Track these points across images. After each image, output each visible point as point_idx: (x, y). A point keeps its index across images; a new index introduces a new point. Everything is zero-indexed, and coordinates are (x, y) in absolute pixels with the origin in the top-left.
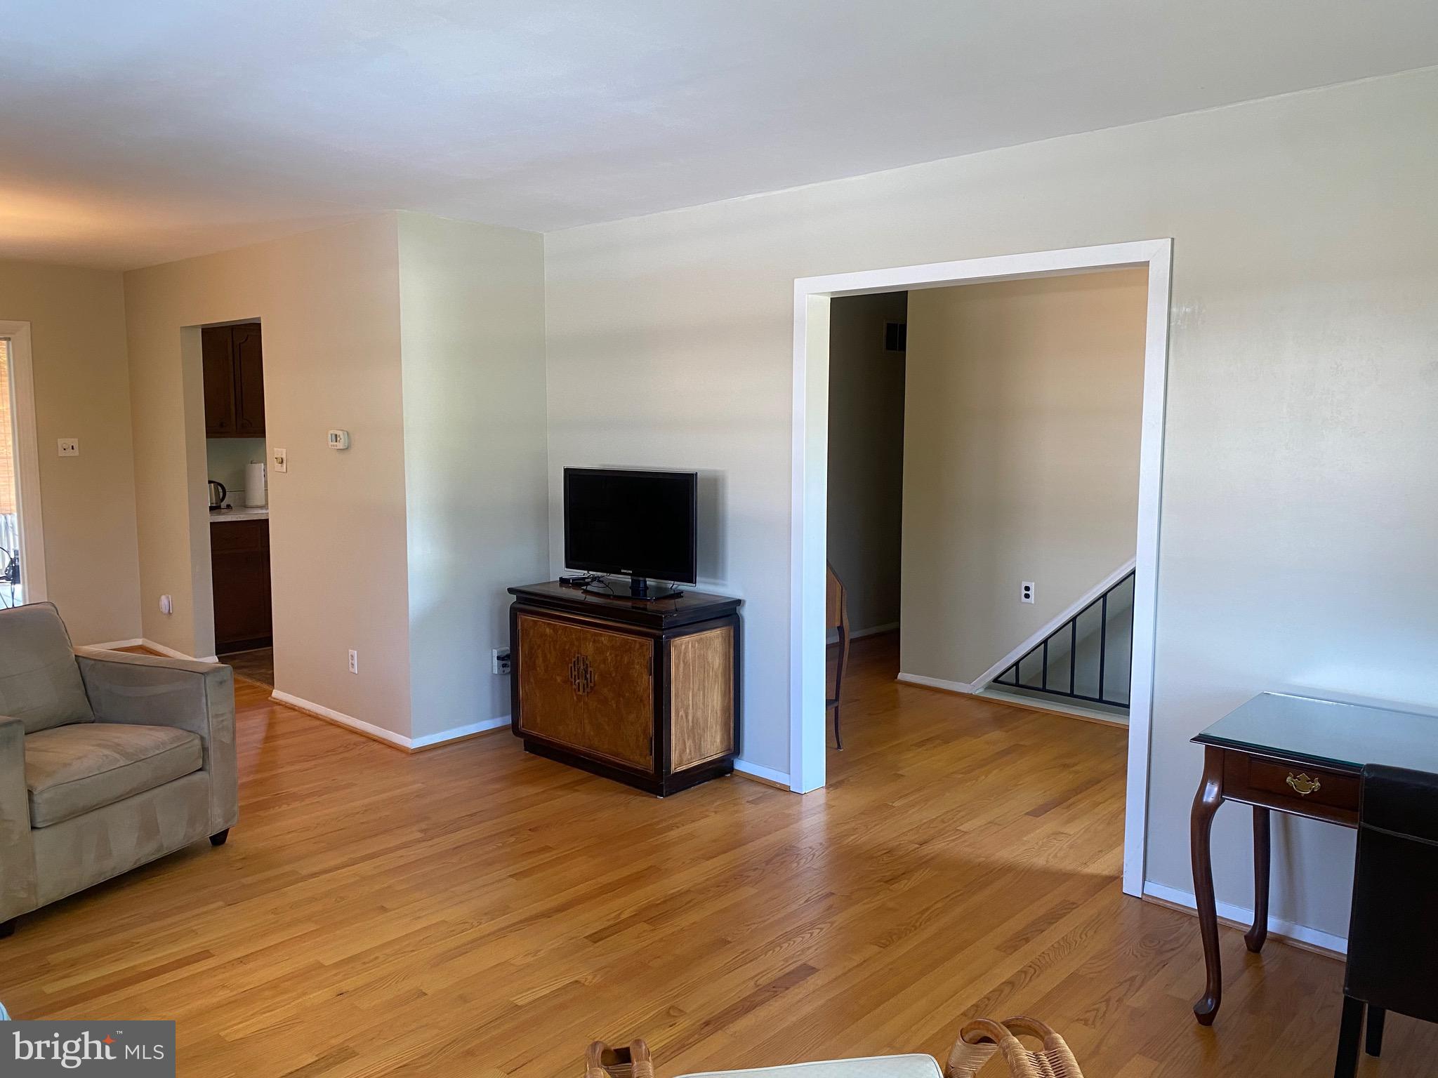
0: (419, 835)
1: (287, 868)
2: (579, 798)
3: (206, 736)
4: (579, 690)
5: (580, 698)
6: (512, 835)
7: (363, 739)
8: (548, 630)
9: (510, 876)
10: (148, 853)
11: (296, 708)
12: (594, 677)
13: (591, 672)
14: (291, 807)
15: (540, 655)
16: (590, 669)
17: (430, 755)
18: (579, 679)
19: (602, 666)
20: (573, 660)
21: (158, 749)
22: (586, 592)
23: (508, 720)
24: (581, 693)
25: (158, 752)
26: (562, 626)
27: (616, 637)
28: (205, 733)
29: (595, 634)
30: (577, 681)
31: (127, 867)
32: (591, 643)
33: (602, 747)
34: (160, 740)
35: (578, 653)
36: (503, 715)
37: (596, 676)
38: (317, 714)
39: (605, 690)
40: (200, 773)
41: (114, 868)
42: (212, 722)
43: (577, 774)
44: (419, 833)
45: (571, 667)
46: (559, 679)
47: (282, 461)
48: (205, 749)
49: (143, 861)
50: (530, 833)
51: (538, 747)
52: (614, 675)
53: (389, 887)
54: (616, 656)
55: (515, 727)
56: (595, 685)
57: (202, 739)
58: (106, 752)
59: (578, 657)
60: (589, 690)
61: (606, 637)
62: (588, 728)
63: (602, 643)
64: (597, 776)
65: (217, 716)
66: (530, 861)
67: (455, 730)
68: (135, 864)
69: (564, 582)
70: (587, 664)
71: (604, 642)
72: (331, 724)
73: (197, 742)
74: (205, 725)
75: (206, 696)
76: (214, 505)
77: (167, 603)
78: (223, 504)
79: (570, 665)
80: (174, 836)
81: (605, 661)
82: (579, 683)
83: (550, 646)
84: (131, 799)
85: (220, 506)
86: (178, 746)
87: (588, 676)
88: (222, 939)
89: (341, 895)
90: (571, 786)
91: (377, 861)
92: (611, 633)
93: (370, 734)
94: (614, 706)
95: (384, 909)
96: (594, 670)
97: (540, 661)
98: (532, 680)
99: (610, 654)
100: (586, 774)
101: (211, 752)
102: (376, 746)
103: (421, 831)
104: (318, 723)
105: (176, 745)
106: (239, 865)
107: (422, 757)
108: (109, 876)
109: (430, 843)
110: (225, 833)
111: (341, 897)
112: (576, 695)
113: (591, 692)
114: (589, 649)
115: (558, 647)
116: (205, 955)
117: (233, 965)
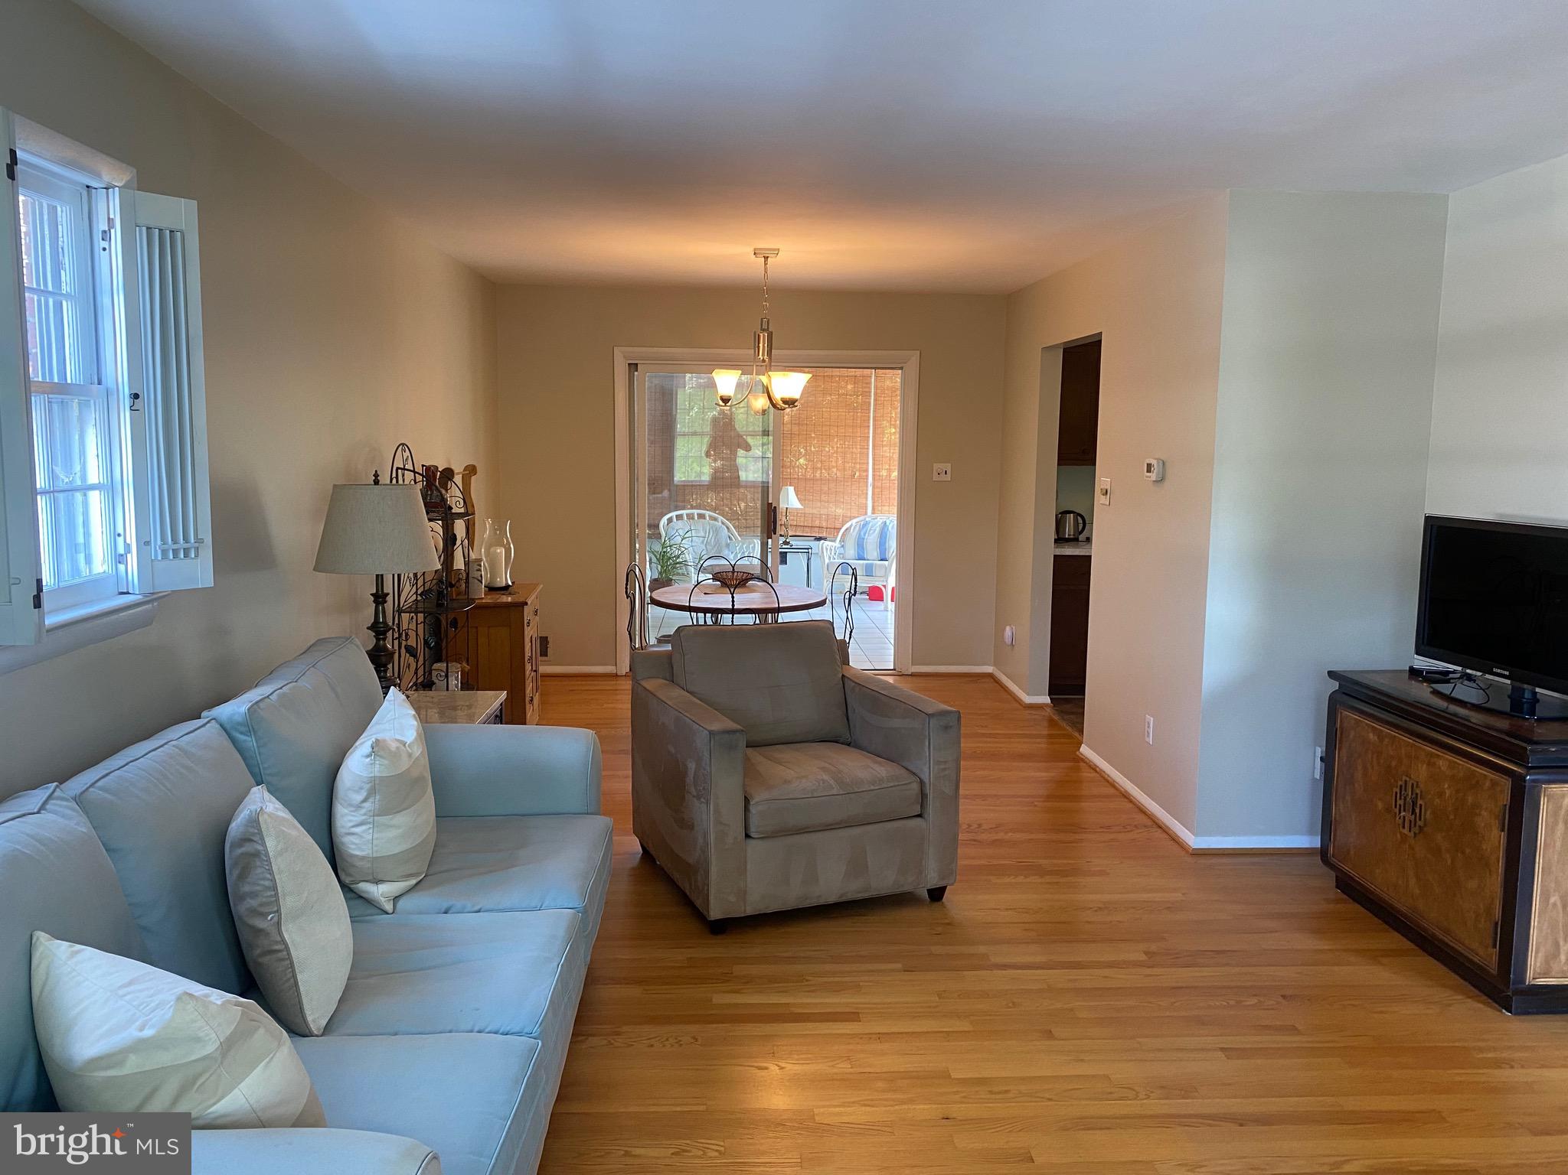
0: (1144, 957)
1: (982, 949)
2: (1381, 976)
3: (927, 781)
4: (1404, 827)
5: (1404, 838)
6: (1255, 995)
7: (1150, 823)
8: (1371, 736)
9: (1222, 1049)
10: (854, 890)
11: (1098, 769)
12: (1425, 813)
13: (1421, 805)
14: (1028, 880)
15: (1360, 768)
16: (1420, 802)
17: (1214, 860)
18: (1404, 811)
19: (1437, 801)
20: (1400, 783)
21: (873, 785)
22: (1435, 692)
23: (1316, 842)
24: (1406, 831)
25: (872, 788)
26: (1389, 734)
27: (1459, 764)
28: (925, 778)
29: (1432, 755)
30: (1403, 814)
31: (832, 899)
32: (1425, 766)
33: (1432, 915)
34: (879, 775)
35: (1407, 776)
36: (1311, 833)
37: (1428, 813)
38: (1114, 781)
39: (1439, 837)
40: (919, 820)
41: (820, 896)
42: (933, 768)
43: (1395, 940)
44: (1144, 956)
45: (1396, 793)
46: (1380, 805)
47: (1107, 491)
48: (923, 796)
49: (850, 897)
50: (1281, 999)
51: (1349, 887)
52: (1452, 817)
53: (1072, 1010)
54: (1457, 791)
55: (1323, 853)
56: (1425, 825)
57: (922, 783)
58: (826, 777)
59: (1406, 781)
60: (1417, 830)
61: (1445, 761)
62: (1412, 881)
63: (1440, 768)
64: (1420, 952)
65: (939, 763)
66: (1258, 1038)
67: (1255, 838)
68: (840, 897)
69: (1414, 673)
70: (1417, 794)
71: (1442, 768)
72: (1125, 797)
73: (915, 786)
74: (926, 770)
75: (929, 740)
76: (1072, 537)
77: (1010, 634)
78: (1082, 537)
79: (1395, 790)
80: (884, 880)
81: (1441, 794)
82: (1404, 817)
83: (1372, 758)
84: (842, 830)
85: (1078, 539)
86: (895, 786)
87: (1417, 811)
88: (879, 1006)
89: (1015, 1000)
90: (1375, 956)
91: (1074, 974)
92: (1450, 757)
93: (1158, 819)
94: (1449, 862)
95: (1049, 1035)
96: (1426, 804)
97: (1359, 775)
98: (1348, 798)
99: (1449, 787)
100: (1408, 944)
101: (930, 797)
102: (1159, 834)
103: (1146, 953)
104: (1112, 791)
105: (892, 784)
106: (940, 929)
107: (1203, 861)
108: (814, 902)
109: (1148, 971)
110: (942, 890)
111: (1013, 1003)
112: (1401, 833)
113: (1419, 833)
114: (1421, 772)
115: (1382, 761)
116: (853, 1016)
117: (870, 1038)
